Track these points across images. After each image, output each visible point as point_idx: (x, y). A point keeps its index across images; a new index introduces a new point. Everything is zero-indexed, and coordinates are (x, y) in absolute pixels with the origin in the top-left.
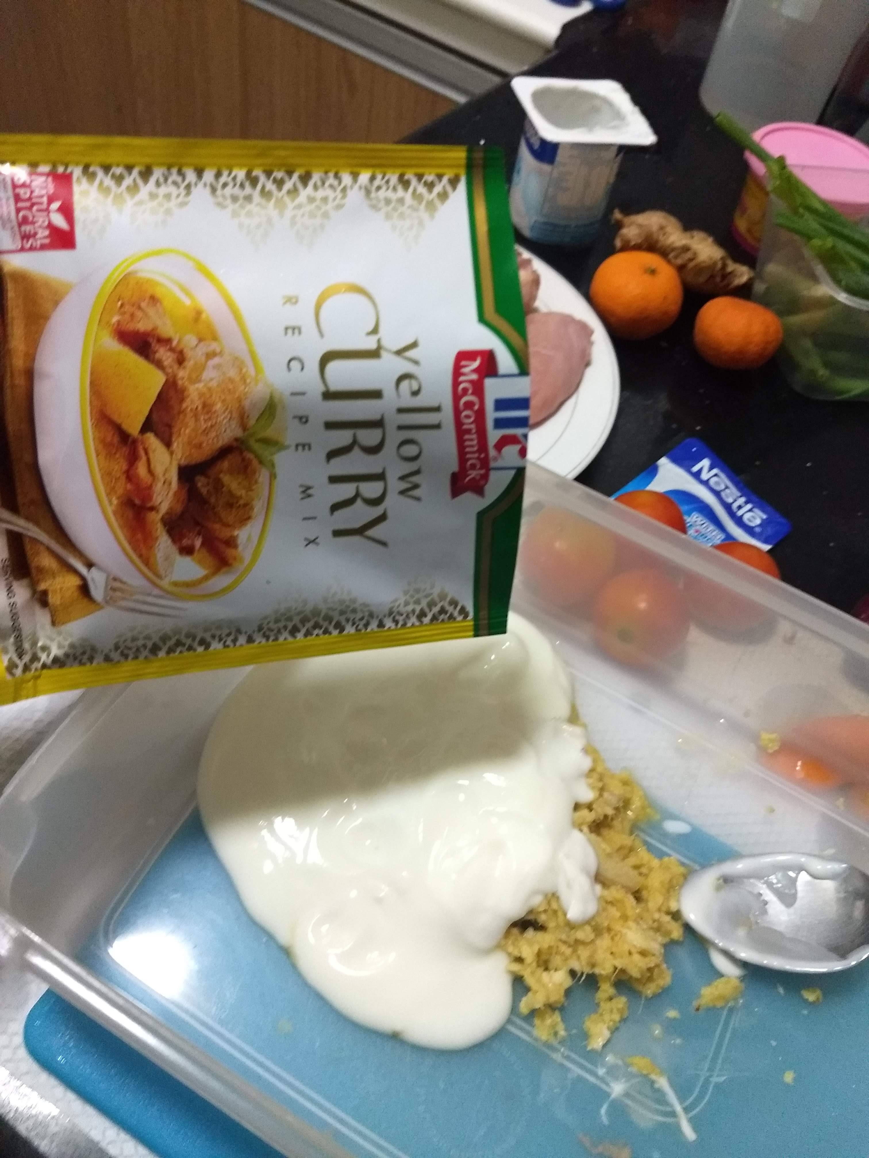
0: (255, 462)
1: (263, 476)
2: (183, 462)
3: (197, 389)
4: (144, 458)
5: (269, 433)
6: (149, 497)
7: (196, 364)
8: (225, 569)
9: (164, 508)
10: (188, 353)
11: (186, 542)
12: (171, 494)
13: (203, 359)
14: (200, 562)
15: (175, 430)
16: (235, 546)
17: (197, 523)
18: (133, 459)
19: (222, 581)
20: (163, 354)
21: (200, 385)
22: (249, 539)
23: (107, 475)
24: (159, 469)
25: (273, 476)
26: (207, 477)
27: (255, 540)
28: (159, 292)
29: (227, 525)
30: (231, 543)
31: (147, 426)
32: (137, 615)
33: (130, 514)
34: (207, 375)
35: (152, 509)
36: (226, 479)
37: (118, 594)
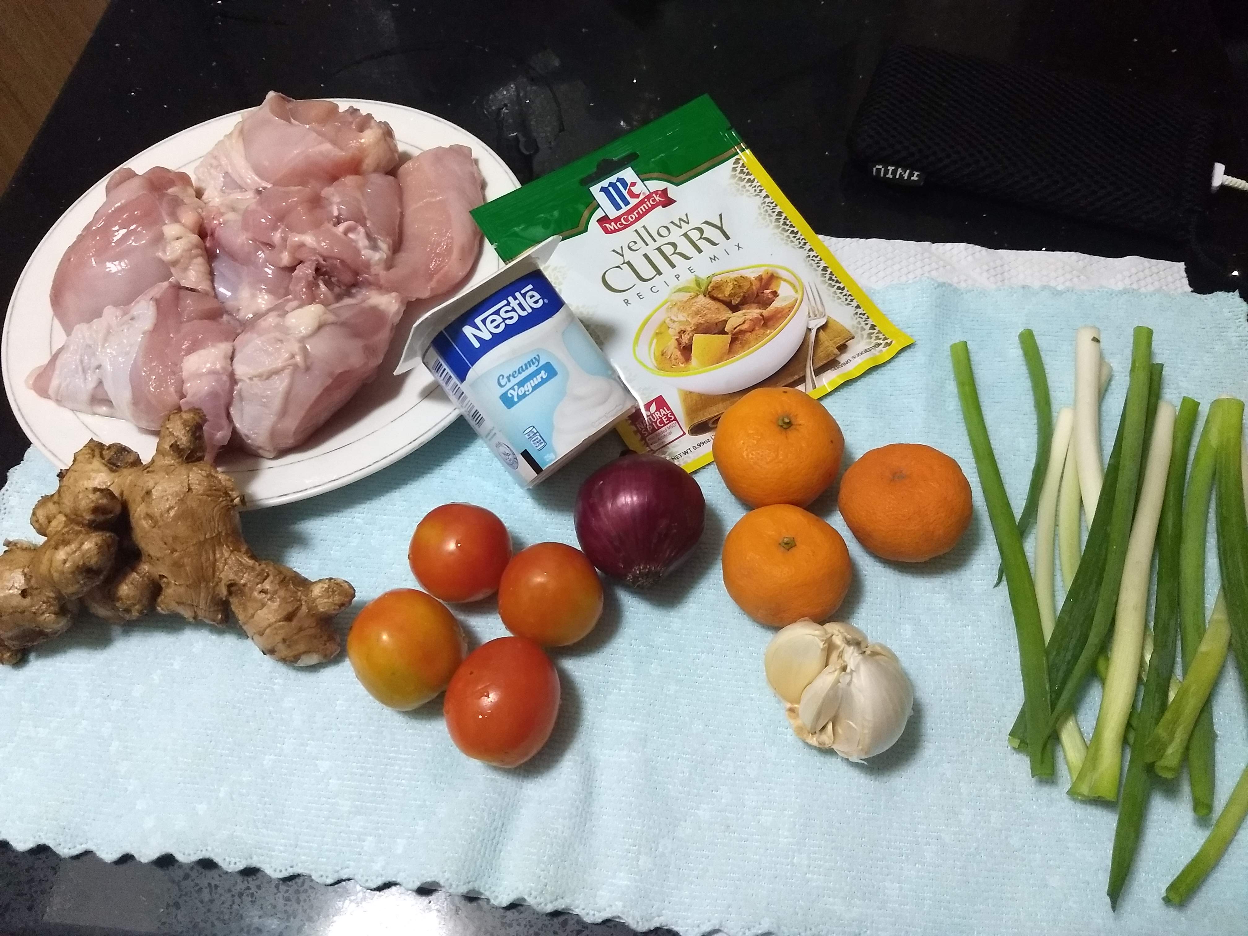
0: (711, 285)
1: (717, 279)
2: (730, 312)
3: (691, 320)
4: (738, 328)
5: (693, 285)
6: (757, 318)
7: (680, 325)
8: (775, 275)
9: (759, 311)
10: (678, 330)
11: (770, 296)
12: (748, 311)
13: (676, 323)
14: (779, 286)
15: (717, 321)
16: (761, 276)
17: (757, 295)
18: (742, 332)
19: (783, 273)
20: (685, 339)
21: (689, 319)
22: (752, 272)
23: (757, 340)
24: (741, 320)
25: (714, 275)
26: (731, 301)
27: (752, 270)
28: (658, 354)
29: (751, 284)
30: (760, 278)
31: (723, 332)
32: (824, 301)
33: (770, 323)
34: (683, 319)
35: (762, 315)
36: (727, 293)
37: (817, 312)
